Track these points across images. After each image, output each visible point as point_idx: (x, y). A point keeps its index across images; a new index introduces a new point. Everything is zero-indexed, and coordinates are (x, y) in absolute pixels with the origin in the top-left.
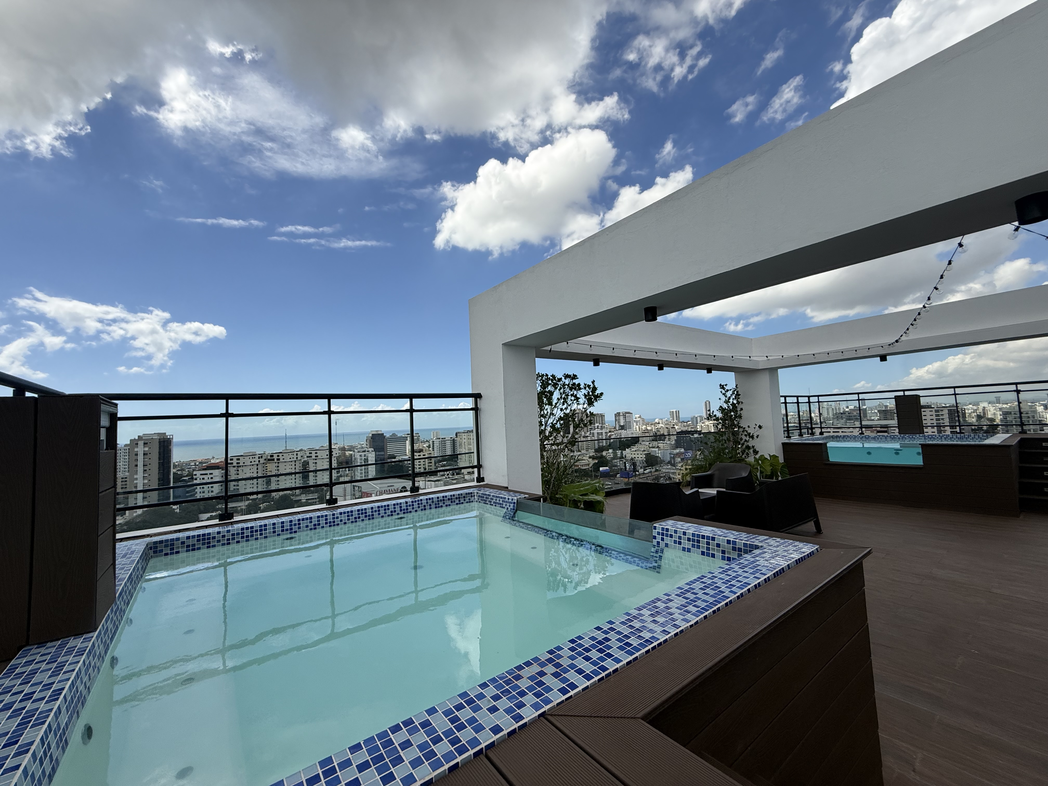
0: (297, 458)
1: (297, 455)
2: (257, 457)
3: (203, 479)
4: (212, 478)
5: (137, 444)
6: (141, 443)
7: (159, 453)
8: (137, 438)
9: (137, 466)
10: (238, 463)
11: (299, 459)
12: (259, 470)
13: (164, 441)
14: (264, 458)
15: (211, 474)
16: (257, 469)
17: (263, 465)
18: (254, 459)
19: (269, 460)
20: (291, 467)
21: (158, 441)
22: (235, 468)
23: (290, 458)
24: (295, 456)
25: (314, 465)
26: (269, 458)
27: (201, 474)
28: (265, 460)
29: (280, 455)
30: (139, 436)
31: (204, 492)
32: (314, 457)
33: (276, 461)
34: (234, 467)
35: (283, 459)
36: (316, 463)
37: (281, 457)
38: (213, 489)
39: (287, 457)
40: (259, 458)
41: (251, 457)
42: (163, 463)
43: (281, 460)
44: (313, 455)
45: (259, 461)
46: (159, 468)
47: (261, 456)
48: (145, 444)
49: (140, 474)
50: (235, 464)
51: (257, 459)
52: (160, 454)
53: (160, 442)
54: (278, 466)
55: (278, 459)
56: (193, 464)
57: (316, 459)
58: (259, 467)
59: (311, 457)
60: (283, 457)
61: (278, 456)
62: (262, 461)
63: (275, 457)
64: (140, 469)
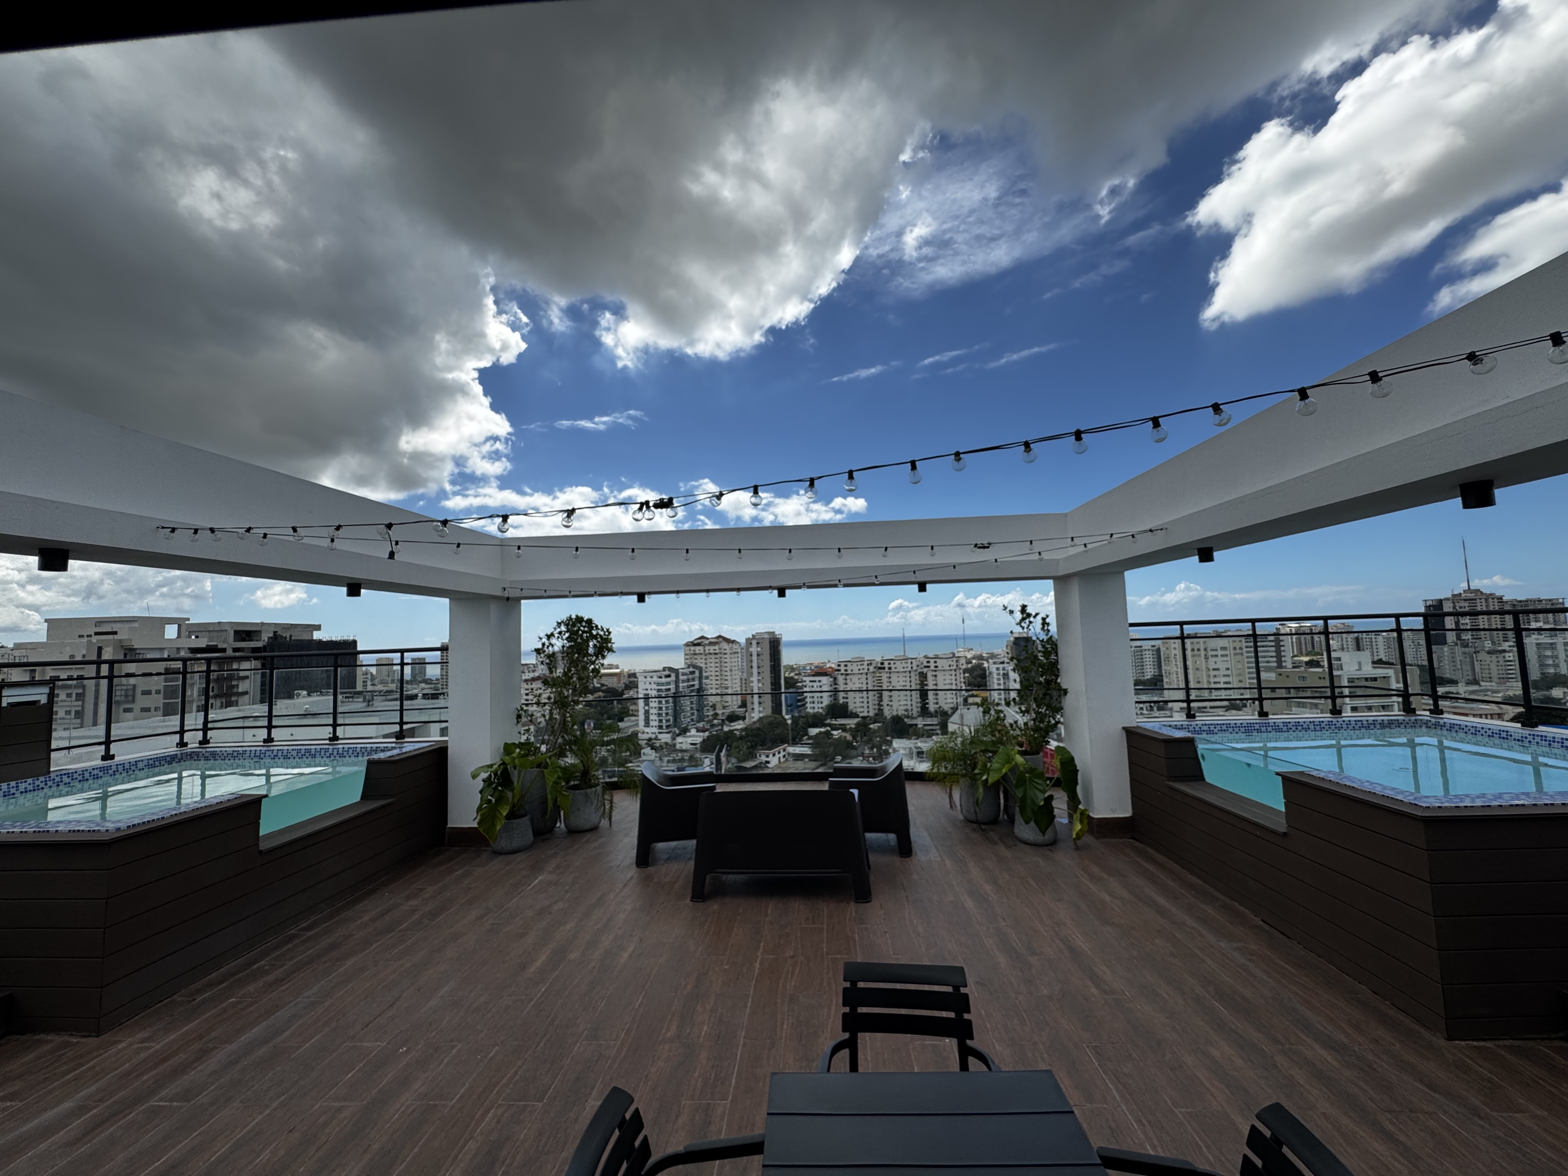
0: (912, 668)
1: (912, 663)
2: (866, 663)
3: (813, 687)
4: (821, 687)
5: (751, 643)
6: (754, 642)
7: (770, 654)
8: (751, 637)
9: (752, 667)
10: (846, 670)
11: (915, 668)
12: (869, 681)
13: (774, 641)
14: (874, 665)
15: (820, 681)
16: (867, 679)
17: (873, 675)
18: (862, 667)
19: (880, 668)
20: (905, 679)
21: (768, 640)
22: (844, 676)
23: (904, 668)
24: (910, 666)
25: (933, 678)
26: (879, 665)
27: (811, 681)
28: (875, 668)
29: (892, 662)
30: (753, 635)
31: (813, 703)
32: (932, 668)
33: (887, 670)
34: (842, 674)
35: (896, 668)
36: (936, 676)
37: (892, 666)
38: (822, 700)
39: (900, 666)
40: (868, 665)
41: (859, 663)
42: (774, 665)
43: (893, 670)
44: (932, 665)
45: (868, 669)
46: (771, 671)
47: (871, 664)
48: (758, 643)
49: (755, 678)
50: (843, 671)
51: (866, 667)
52: (771, 656)
53: (770, 642)
54: (890, 677)
55: (890, 668)
56: (808, 668)
57: (935, 671)
58: (869, 676)
59: (929, 667)
60: (895, 666)
61: (889, 664)
62: (871, 669)
63: (886, 665)
64: (755, 670)
